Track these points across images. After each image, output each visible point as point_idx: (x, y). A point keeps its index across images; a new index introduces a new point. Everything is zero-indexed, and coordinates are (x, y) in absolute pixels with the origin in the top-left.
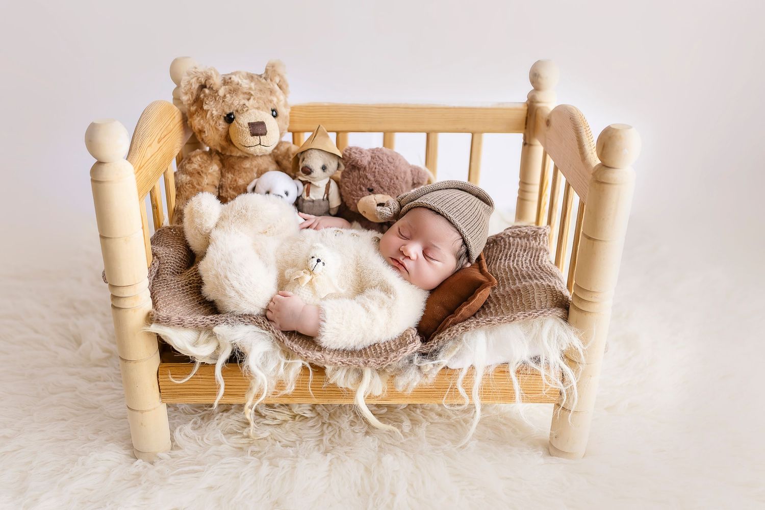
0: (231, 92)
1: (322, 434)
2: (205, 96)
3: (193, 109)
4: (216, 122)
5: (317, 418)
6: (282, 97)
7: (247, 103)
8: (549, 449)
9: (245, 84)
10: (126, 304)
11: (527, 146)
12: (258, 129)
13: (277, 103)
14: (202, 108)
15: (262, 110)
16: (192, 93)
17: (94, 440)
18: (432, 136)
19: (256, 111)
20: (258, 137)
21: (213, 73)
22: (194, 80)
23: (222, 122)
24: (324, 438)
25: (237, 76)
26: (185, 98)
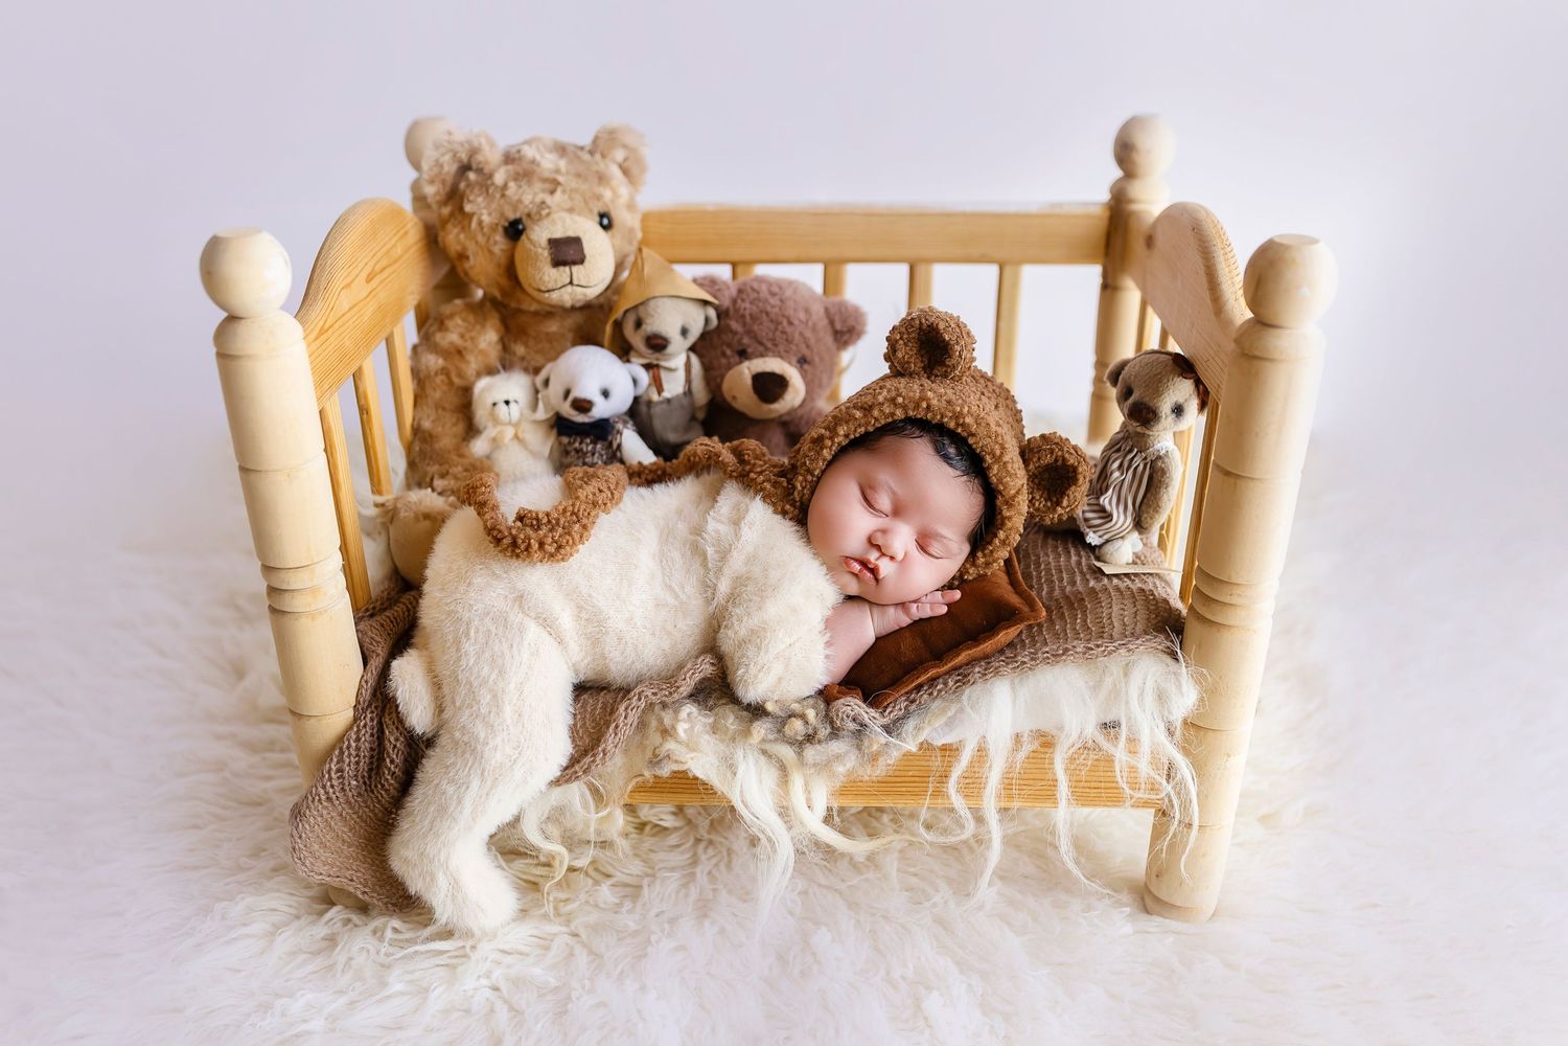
0: (517, 177)
1: (695, 862)
2: (468, 186)
3: (446, 211)
4: (489, 239)
5: (686, 829)
6: (624, 191)
7: (549, 199)
8: (1143, 899)
9: (548, 162)
10: (296, 604)
11: (1108, 292)
12: (567, 252)
13: (613, 201)
14: (461, 209)
15: (579, 214)
16: (443, 182)
17: (249, 869)
18: (920, 270)
19: (566, 216)
20: (567, 269)
21: (483, 141)
22: (447, 158)
23: (499, 237)
24: (698, 870)
25: (534, 146)
26: (430, 190)
